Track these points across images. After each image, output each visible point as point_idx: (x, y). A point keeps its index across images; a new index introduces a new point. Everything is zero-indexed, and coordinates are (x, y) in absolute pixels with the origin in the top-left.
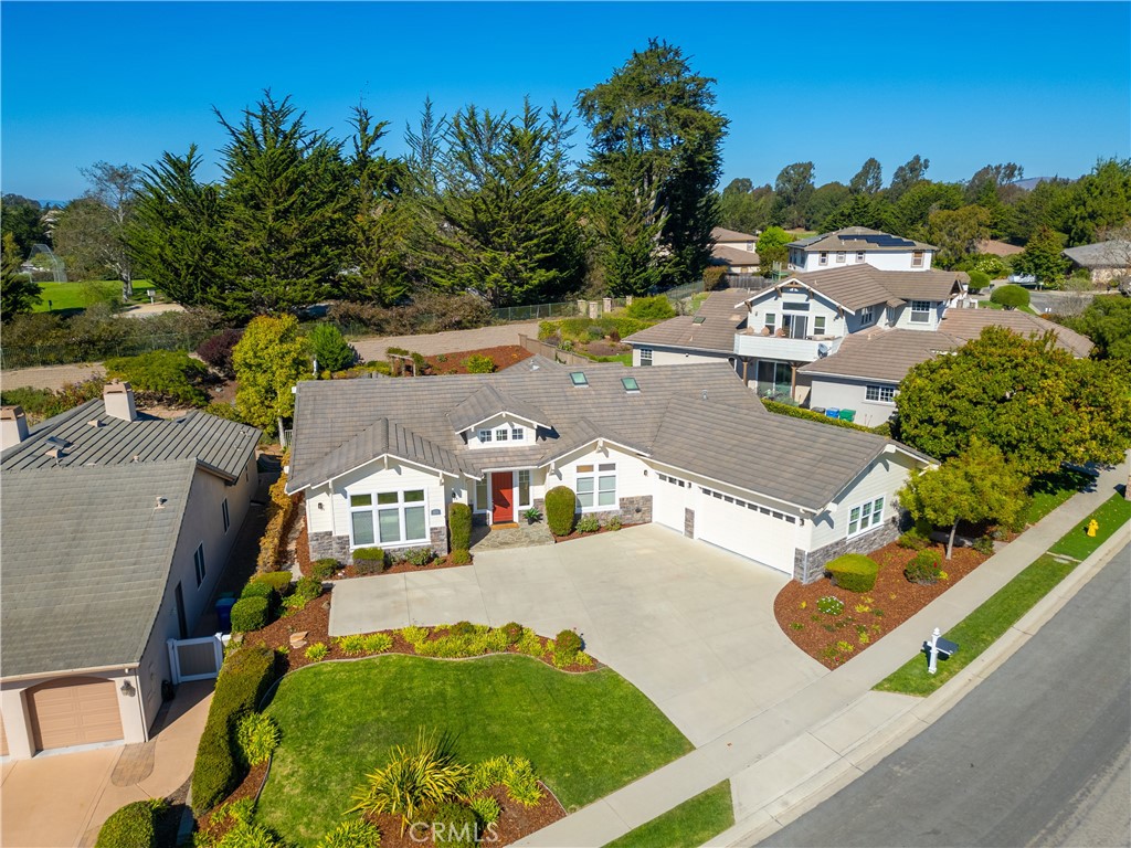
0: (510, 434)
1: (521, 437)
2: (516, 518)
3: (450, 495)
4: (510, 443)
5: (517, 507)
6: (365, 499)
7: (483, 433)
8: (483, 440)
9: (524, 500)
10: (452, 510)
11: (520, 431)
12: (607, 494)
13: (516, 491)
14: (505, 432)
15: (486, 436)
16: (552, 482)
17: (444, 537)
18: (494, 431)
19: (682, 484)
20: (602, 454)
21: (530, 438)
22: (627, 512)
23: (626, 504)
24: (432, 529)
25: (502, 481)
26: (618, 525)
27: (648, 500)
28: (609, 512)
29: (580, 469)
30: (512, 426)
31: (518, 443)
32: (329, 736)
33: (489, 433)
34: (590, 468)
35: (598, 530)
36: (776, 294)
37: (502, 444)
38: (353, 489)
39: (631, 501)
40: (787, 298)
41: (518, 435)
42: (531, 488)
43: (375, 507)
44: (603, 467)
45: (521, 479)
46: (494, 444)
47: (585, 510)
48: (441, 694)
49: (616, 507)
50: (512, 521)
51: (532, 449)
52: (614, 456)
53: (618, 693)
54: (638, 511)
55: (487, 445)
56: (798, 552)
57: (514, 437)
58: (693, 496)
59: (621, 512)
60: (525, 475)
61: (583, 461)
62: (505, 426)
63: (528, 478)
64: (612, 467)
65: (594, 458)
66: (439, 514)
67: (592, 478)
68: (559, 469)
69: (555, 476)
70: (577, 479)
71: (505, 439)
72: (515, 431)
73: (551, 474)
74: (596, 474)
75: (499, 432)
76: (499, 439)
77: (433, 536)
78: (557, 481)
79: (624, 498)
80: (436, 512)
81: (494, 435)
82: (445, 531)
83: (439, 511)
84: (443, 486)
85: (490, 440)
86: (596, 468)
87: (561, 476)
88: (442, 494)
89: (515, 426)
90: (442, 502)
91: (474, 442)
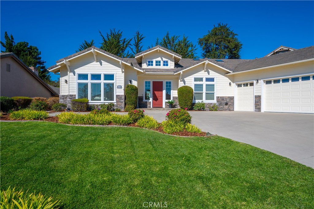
0: (162, 63)
1: (167, 65)
2: (164, 106)
3: (127, 80)
4: (162, 67)
5: (164, 100)
6: (84, 77)
7: (149, 62)
8: (149, 65)
9: (168, 97)
11: (167, 62)
12: (210, 96)
13: (164, 92)
14: (160, 62)
15: (150, 63)
16: (181, 84)
17: (123, 101)
18: (154, 61)
19: (252, 84)
20: (207, 72)
22: (220, 104)
23: (220, 99)
24: (117, 96)
25: (158, 86)
26: (214, 109)
27: (232, 99)
28: (211, 104)
29: (196, 80)
30: (162, 59)
31: (166, 67)
33: (152, 62)
34: (201, 79)
37: (158, 67)
38: (79, 71)
39: (223, 98)
41: (166, 64)
42: (172, 91)
43: (89, 81)
44: (208, 80)
45: (167, 86)
46: (154, 66)
49: (215, 101)
50: (162, 107)
51: (172, 70)
52: (213, 74)
54: (226, 104)
55: (150, 67)
57: (164, 65)
59: (217, 104)
60: (169, 84)
61: (197, 75)
62: (159, 59)
63: (170, 86)
64: (212, 80)
65: (202, 74)
66: (121, 88)
67: (202, 85)
68: (185, 79)
69: (182, 82)
70: (195, 85)
71: (160, 65)
72: (164, 62)
73: (181, 81)
74: (204, 83)
75: (157, 62)
76: (157, 65)
77: (118, 100)
78: (184, 85)
79: (218, 97)
80: (120, 87)
81: (154, 63)
82: (123, 97)
83: (121, 86)
84: (124, 73)
85: (152, 65)
86: (204, 80)
87: (186, 83)
88: (123, 77)
89: (164, 59)
90: (123, 82)
91: (144, 66)
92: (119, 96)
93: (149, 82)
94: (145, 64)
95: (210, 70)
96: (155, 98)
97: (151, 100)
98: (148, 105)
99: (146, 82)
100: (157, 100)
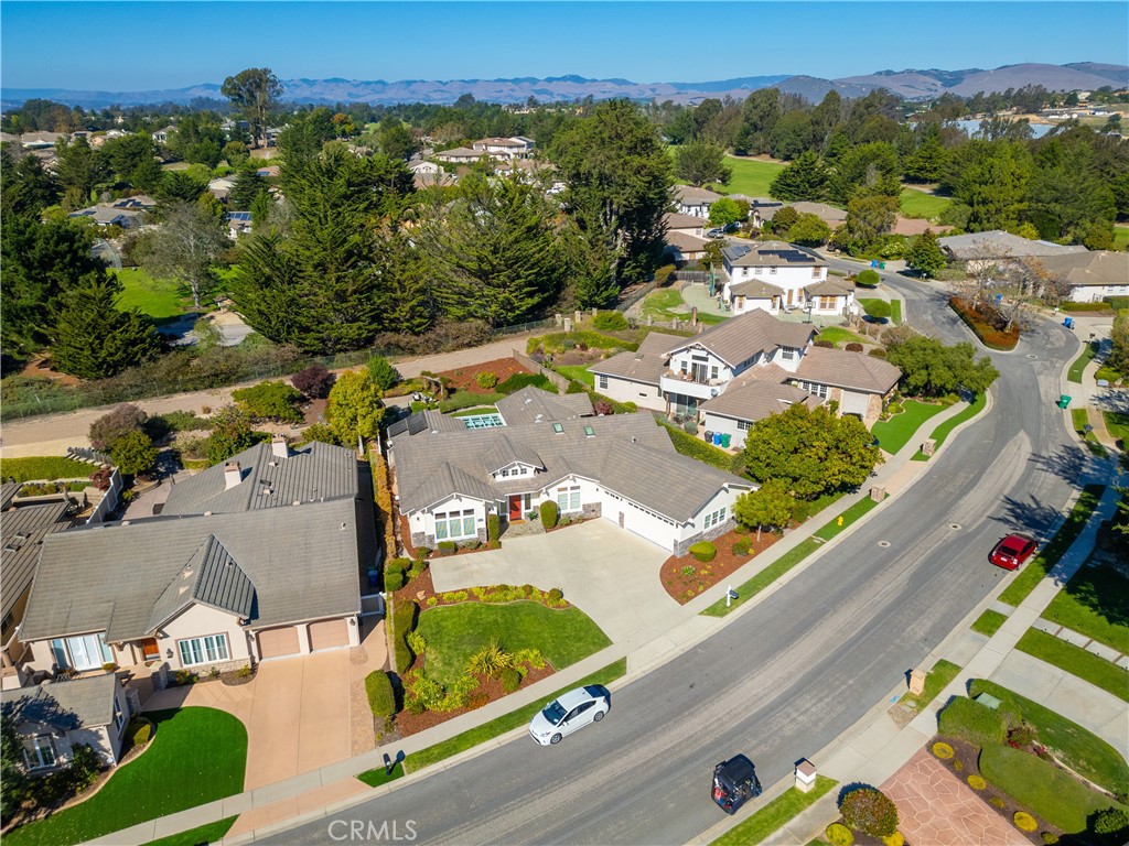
0: (519, 471)
1: (526, 473)
2: (523, 517)
3: (488, 509)
4: (519, 477)
5: (523, 511)
6: (443, 515)
8: (504, 476)
9: (528, 507)
10: (489, 518)
11: (525, 469)
12: (574, 504)
13: (523, 502)
14: (516, 471)
15: (505, 473)
16: (544, 498)
17: (485, 533)
18: (510, 471)
19: (617, 497)
20: (572, 481)
21: (530, 473)
22: (587, 512)
23: (587, 507)
24: (478, 529)
25: (514, 500)
26: (582, 519)
27: (599, 504)
28: (577, 513)
29: (559, 490)
30: (520, 467)
31: (524, 476)
32: (448, 642)
33: (507, 472)
34: (566, 489)
35: (571, 523)
36: (688, 350)
37: (515, 477)
38: (436, 511)
39: (589, 506)
40: (694, 352)
41: (524, 471)
42: (531, 500)
43: (448, 519)
44: (572, 488)
45: (526, 498)
46: (510, 477)
47: (563, 512)
48: (496, 621)
49: (580, 509)
50: (521, 519)
51: (532, 479)
52: (579, 482)
53: (579, 619)
54: (593, 511)
55: (507, 478)
56: (675, 541)
57: (522, 473)
58: (624, 505)
59: (584, 512)
60: (528, 496)
61: (560, 486)
62: (517, 467)
64: (578, 487)
65: (568, 484)
66: (482, 521)
67: (567, 495)
70: (559, 496)
71: (517, 475)
72: (522, 470)
73: (543, 494)
74: (569, 492)
75: (513, 471)
76: (513, 475)
77: (479, 533)
78: (547, 497)
79: (585, 504)
80: (480, 520)
81: (510, 473)
82: (485, 529)
83: (482, 519)
84: (483, 504)
85: (508, 476)
86: (569, 489)
87: (549, 494)
89: (523, 467)
92: (480, 529)
94: (500, 475)
95: (575, 478)
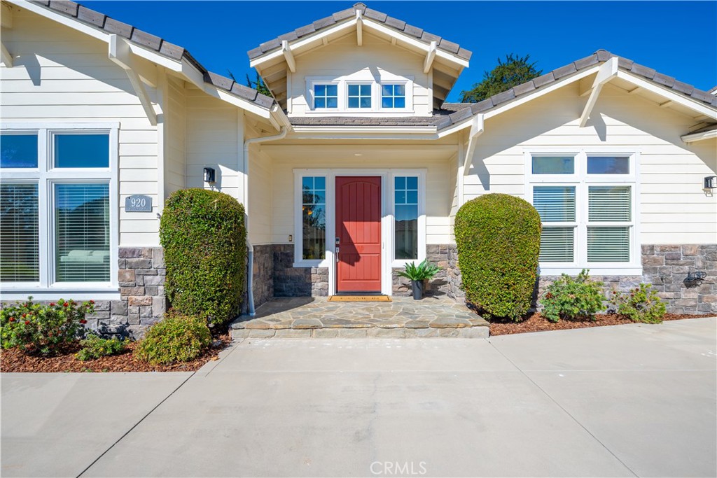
0: (376, 94)
1: (400, 103)
2: (387, 286)
4: (375, 110)
5: (389, 262)
7: (319, 89)
8: (319, 103)
9: (405, 248)
11: (399, 89)
12: (609, 243)
13: (388, 224)
14: (366, 89)
15: (324, 95)
16: (468, 189)
17: (158, 281)
18: (342, 84)
20: (591, 129)
21: (419, 100)
22: (662, 281)
23: (659, 258)
24: (125, 253)
28: (616, 280)
29: (541, 164)
30: (377, 77)
33: (333, 89)
34: (564, 164)
37: (359, 112)
39: (672, 254)
41: (394, 97)
42: (422, 221)
44: (597, 164)
45: (399, 197)
46: (342, 110)
49: (632, 268)
50: (379, 293)
52: (622, 137)
55: (323, 112)
57: (387, 102)
59: (647, 280)
60: (408, 187)
61: (551, 142)
62: (363, 76)
63: (413, 197)
64: (619, 164)
65: (573, 138)
66: (148, 208)
67: (571, 190)
68: (486, 161)
69: (475, 179)
70: (536, 189)
71: (366, 103)
72: (387, 88)
73: (469, 172)
74: (582, 180)
75: (353, 89)
76: (353, 103)
77: (128, 276)
78: (481, 191)
79: (652, 248)
80: (140, 204)
81: (342, 95)
82: (159, 261)
83: (149, 201)
84: (161, 126)
85: (333, 103)
86: (581, 164)
87: (492, 180)
88: (158, 149)
89: (387, 77)
90: (158, 175)
91: (298, 107)
92: (134, 252)
93: (321, 181)
94: (301, 99)
95: (607, 120)
96: (348, 254)
97: (329, 261)
98: (317, 285)
99: (307, 181)
100: (358, 258)
